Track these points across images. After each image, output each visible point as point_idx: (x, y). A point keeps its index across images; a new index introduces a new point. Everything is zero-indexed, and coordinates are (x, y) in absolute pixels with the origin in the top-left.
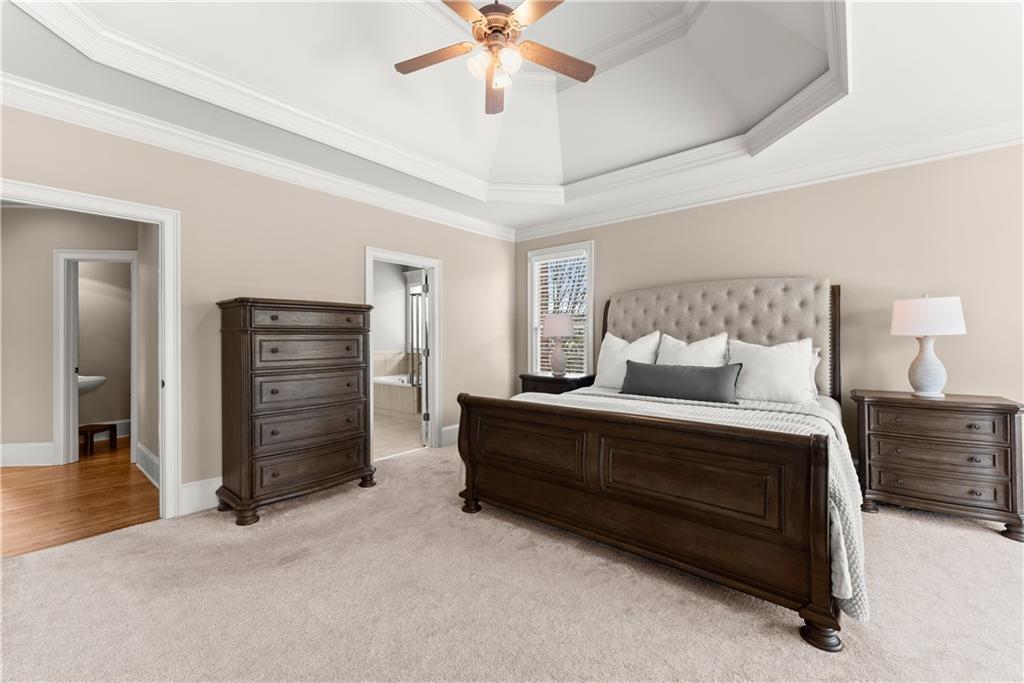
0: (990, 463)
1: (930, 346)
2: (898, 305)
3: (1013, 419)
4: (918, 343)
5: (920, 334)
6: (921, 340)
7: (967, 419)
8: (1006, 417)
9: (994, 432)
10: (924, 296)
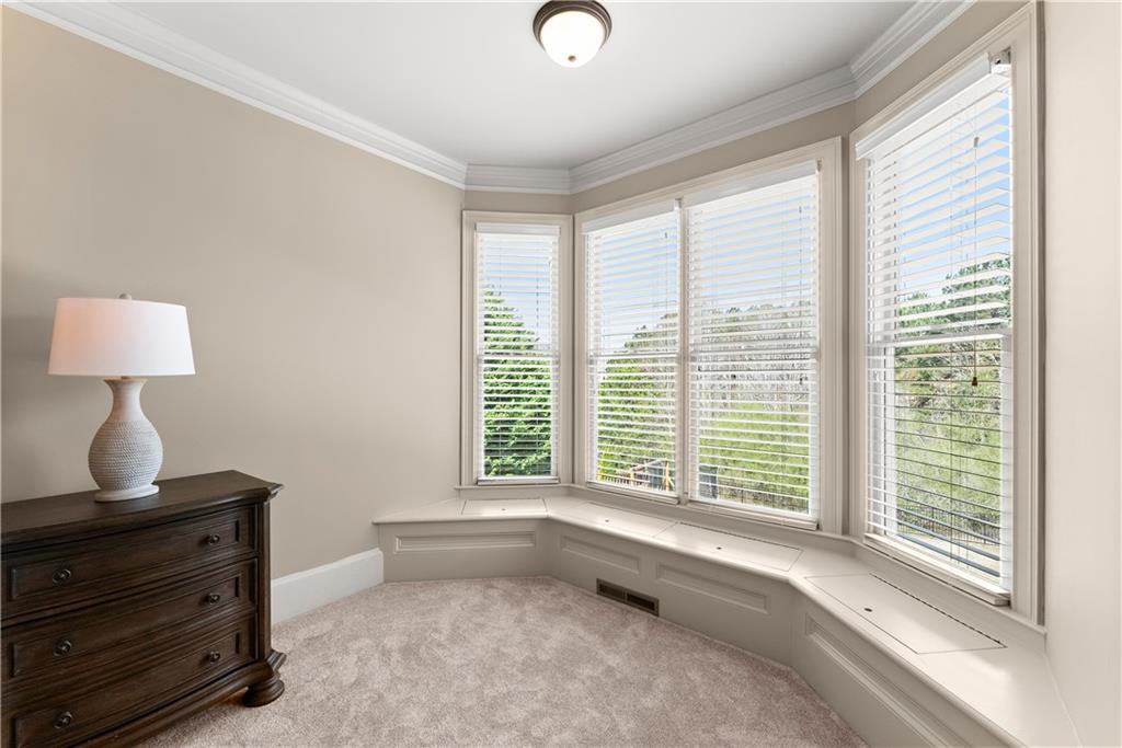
0: (231, 592)
1: (134, 396)
2: (66, 306)
3: (261, 510)
4: (108, 392)
5: (116, 374)
6: (117, 386)
7: (198, 529)
8: (253, 510)
9: (237, 539)
10: (123, 297)
